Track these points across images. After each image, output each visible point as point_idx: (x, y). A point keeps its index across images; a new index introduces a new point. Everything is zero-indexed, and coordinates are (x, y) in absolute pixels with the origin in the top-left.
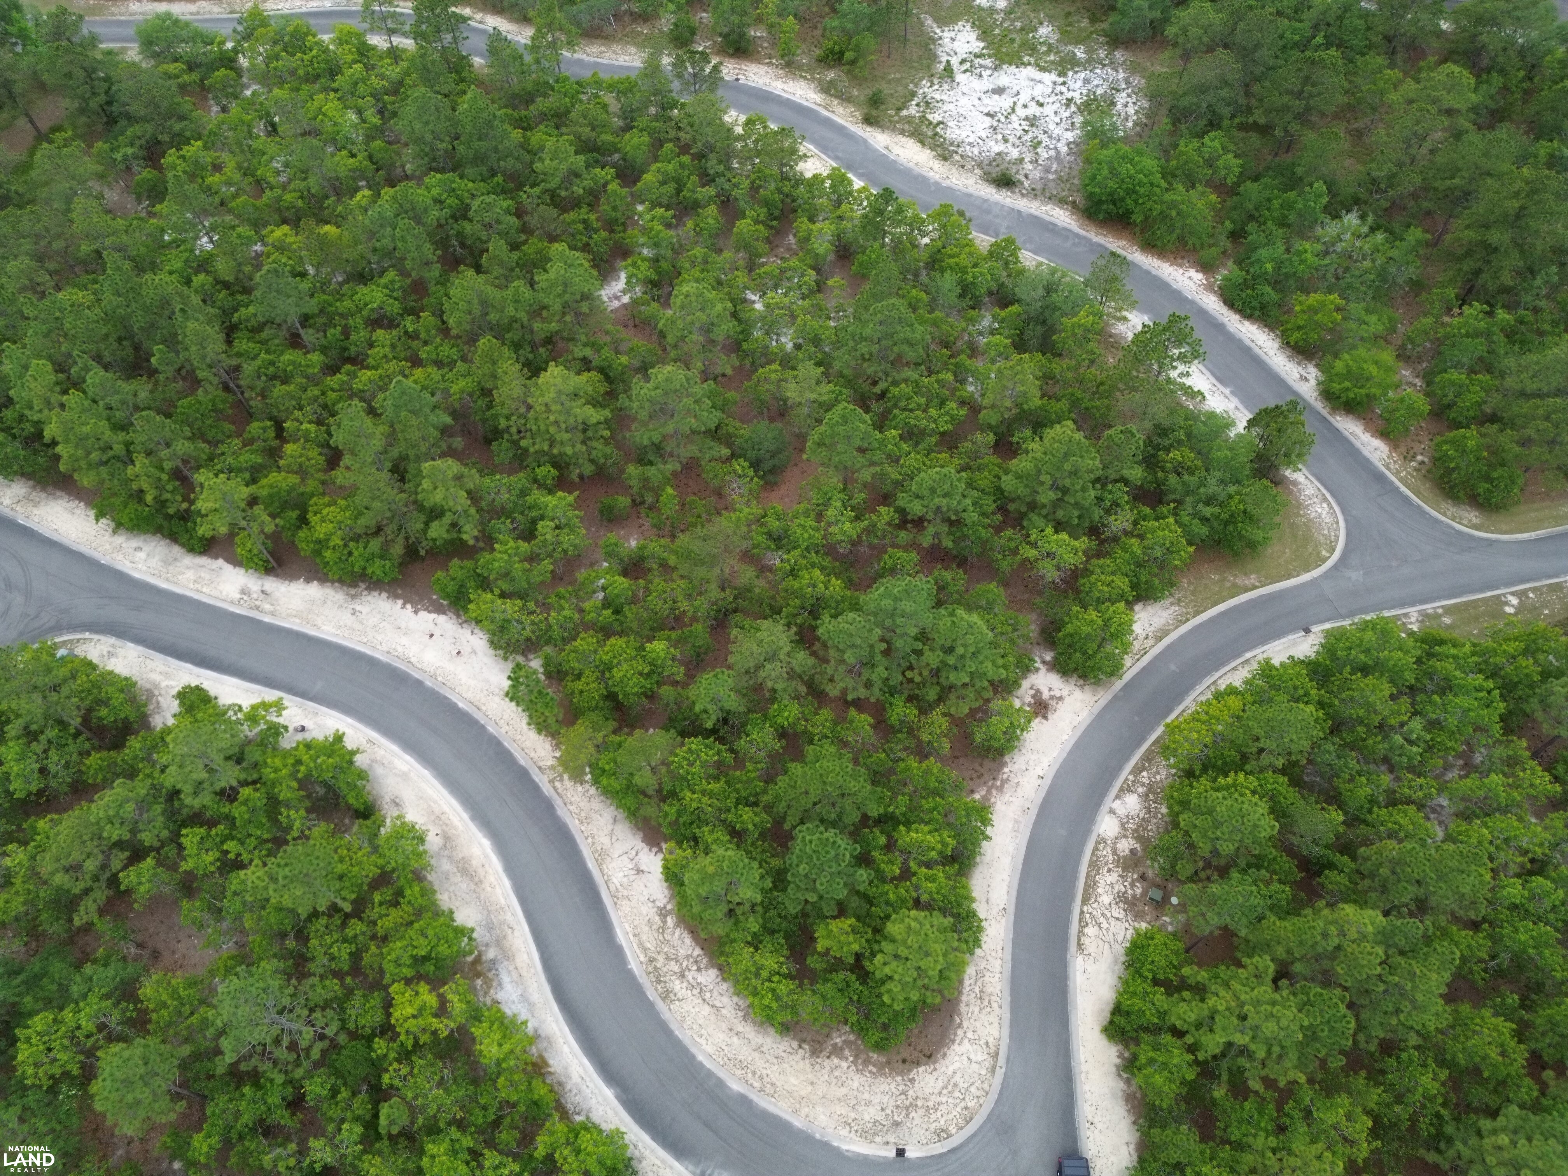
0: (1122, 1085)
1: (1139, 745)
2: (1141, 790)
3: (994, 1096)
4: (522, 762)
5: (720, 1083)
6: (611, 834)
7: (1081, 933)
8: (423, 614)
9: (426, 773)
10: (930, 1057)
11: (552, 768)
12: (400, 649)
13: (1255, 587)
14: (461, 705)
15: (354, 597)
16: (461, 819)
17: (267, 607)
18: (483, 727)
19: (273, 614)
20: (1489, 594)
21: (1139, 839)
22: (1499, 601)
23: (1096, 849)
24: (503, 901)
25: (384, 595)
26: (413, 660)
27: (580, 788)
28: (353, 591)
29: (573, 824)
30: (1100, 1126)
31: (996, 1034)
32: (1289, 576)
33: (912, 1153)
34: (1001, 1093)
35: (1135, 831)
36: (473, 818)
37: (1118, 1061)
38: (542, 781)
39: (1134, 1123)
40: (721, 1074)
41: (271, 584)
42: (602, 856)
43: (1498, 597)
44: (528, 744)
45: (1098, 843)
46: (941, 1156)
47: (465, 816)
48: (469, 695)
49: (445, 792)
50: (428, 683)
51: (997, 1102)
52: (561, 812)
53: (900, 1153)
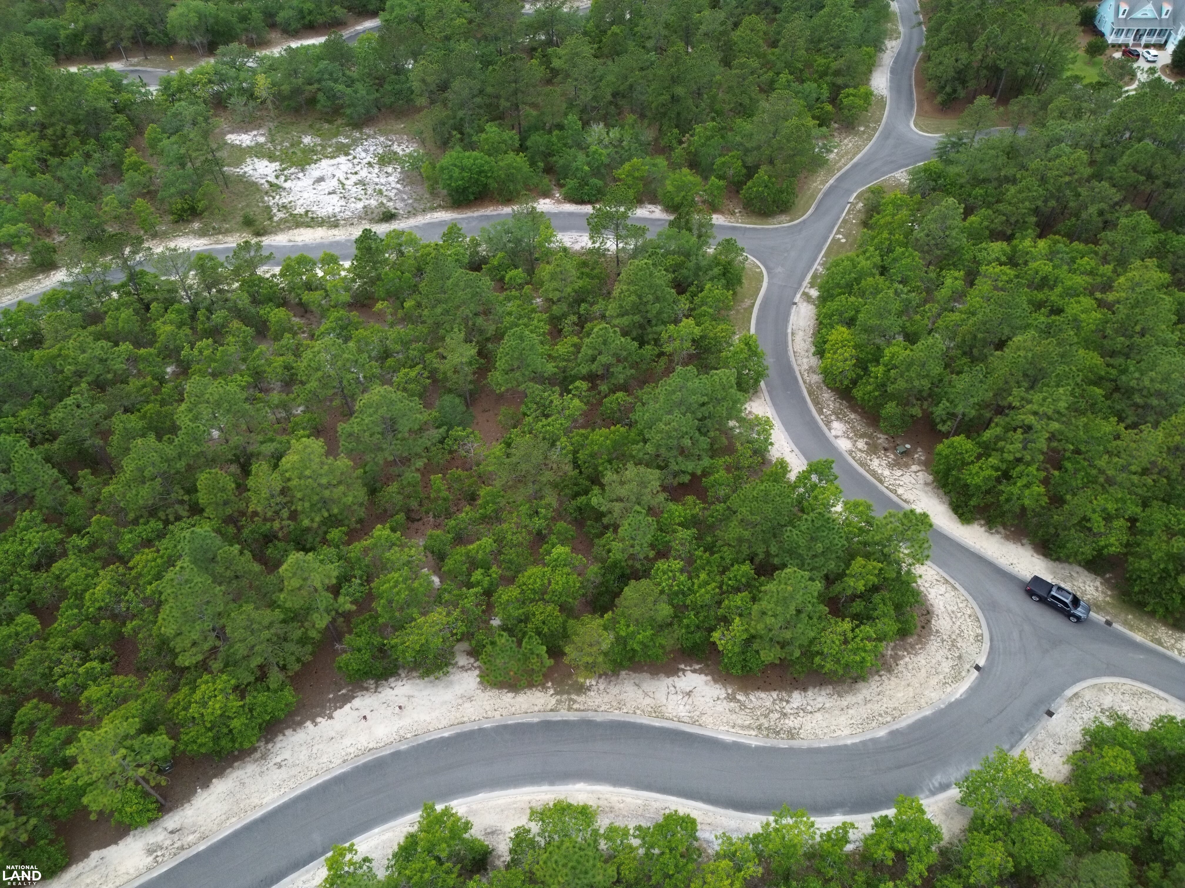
0: (998, 536)
1: (805, 402)
2: (833, 418)
3: (970, 598)
4: (536, 720)
5: (873, 740)
6: (646, 694)
7: (899, 496)
8: (337, 714)
9: (481, 796)
10: (928, 613)
11: (559, 702)
12: (351, 750)
13: (754, 304)
14: (446, 735)
15: (264, 757)
16: (546, 792)
17: (191, 838)
18: (480, 730)
19: (203, 838)
20: (829, 240)
21: (862, 436)
22: (835, 241)
23: (854, 458)
24: (639, 802)
25: (288, 732)
26: (371, 746)
27: (592, 693)
28: (258, 755)
29: (616, 715)
30: (1015, 562)
31: (934, 572)
32: (759, 289)
33: (981, 663)
34: (971, 594)
35: (856, 435)
36: (552, 783)
37: (983, 529)
38: (564, 715)
39: (1023, 545)
40: (868, 736)
41: (172, 821)
42: (657, 712)
43: (834, 239)
44: (525, 707)
45: (850, 454)
46: (991, 647)
47: (545, 788)
48: (444, 723)
49: (512, 791)
50: (403, 747)
51: (975, 599)
52: (599, 718)
53: (977, 668)
